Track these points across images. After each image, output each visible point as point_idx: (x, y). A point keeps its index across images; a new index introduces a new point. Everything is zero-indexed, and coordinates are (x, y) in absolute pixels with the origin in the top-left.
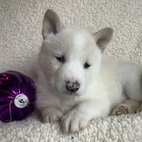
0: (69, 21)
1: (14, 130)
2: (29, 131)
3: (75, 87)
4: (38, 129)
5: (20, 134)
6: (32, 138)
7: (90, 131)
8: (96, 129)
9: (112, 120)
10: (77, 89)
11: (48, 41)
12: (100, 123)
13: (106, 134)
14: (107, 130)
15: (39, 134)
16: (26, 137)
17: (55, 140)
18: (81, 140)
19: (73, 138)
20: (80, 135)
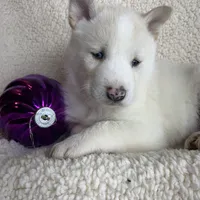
1: (42, 164)
2: (64, 167)
3: (120, 94)
4: (78, 165)
5: (51, 171)
6: (67, 178)
7: (158, 174)
8: (168, 171)
9: (193, 158)
10: (122, 98)
12: (175, 163)
14: (185, 175)
15: (79, 173)
16: (59, 176)
17: (101, 182)
18: (142, 186)
19: (129, 181)
20: (141, 178)
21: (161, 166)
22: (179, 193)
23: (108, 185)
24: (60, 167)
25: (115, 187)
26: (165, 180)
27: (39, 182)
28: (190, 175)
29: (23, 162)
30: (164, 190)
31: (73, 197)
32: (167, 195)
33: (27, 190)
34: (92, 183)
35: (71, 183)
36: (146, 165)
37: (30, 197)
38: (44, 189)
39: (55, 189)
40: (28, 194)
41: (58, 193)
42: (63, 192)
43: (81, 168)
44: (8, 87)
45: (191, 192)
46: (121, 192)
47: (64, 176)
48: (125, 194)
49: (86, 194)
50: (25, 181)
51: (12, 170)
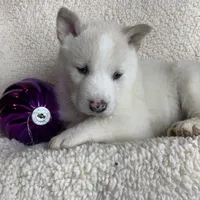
0: (110, 11)
1: (41, 155)
2: (60, 156)
4: (72, 153)
5: (49, 160)
6: (64, 165)
7: (141, 157)
8: (149, 154)
9: (171, 142)
11: (66, 47)
12: (155, 147)
13: (163, 162)
14: (164, 156)
15: (73, 160)
16: (56, 164)
17: (93, 166)
18: (128, 167)
19: (116, 164)
20: (126, 160)
21: (143, 150)
22: (159, 172)
23: (98, 169)
24: (57, 156)
25: (104, 169)
26: (147, 161)
27: (39, 170)
28: (168, 156)
29: (24, 154)
30: (146, 170)
31: (69, 180)
32: (149, 174)
33: (29, 178)
34: (85, 168)
35: (66, 168)
36: (130, 150)
37: (32, 183)
38: (44, 176)
39: (53, 175)
40: (30, 181)
41: (56, 178)
42: (60, 176)
43: (75, 156)
44: (6, 91)
45: (169, 170)
46: (110, 173)
47: (61, 163)
48: (114, 176)
49: (80, 177)
50: (27, 170)
51: (15, 161)
